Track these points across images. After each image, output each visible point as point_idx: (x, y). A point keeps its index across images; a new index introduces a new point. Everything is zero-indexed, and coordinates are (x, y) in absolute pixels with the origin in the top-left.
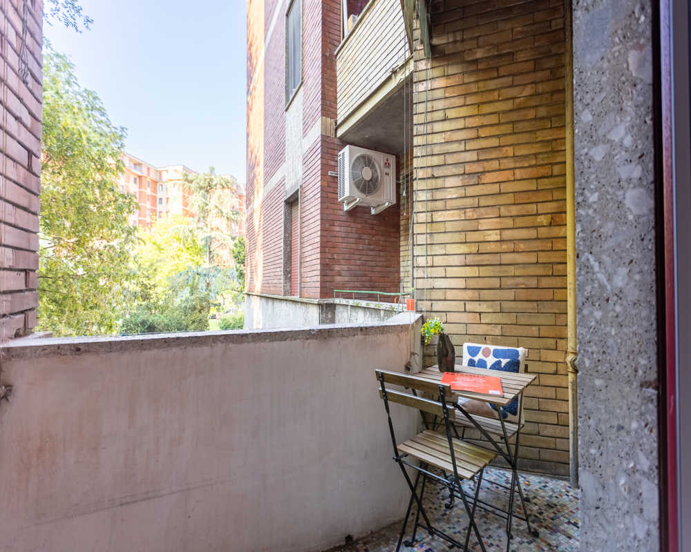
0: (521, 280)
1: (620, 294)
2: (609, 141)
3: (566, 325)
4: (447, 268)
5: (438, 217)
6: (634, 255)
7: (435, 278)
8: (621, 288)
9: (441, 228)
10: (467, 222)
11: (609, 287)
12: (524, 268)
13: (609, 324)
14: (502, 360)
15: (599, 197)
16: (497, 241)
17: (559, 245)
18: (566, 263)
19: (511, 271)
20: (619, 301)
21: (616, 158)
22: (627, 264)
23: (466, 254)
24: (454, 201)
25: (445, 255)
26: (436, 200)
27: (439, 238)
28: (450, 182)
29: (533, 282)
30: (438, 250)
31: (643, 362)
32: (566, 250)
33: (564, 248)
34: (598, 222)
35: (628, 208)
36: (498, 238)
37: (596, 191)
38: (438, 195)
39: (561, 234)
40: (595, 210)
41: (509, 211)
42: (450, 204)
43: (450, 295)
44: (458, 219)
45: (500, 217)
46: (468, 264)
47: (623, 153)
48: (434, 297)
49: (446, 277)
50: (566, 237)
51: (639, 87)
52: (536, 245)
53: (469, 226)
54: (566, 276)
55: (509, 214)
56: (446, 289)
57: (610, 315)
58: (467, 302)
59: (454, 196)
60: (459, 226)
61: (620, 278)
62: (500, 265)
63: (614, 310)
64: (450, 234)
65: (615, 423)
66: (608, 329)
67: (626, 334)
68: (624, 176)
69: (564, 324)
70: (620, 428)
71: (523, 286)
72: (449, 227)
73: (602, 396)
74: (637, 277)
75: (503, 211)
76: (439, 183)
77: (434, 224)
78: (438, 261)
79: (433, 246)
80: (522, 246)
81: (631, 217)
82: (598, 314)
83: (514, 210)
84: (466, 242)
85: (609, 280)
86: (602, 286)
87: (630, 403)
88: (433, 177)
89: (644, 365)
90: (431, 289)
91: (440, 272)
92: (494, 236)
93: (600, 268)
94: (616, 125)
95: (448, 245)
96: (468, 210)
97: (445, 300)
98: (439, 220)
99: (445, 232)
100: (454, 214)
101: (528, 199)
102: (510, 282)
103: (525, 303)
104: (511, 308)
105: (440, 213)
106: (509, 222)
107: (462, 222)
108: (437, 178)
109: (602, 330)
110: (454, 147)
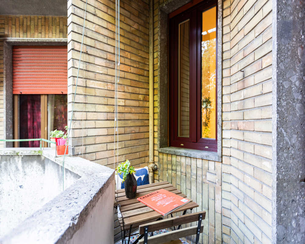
0: (133, 128)
1: (293, 146)
2: (291, 81)
3: (149, 150)
4: (97, 122)
5: (91, 84)
6: (299, 130)
7: (88, 128)
8: (294, 143)
9: (93, 92)
10: (108, 91)
11: (290, 143)
12: (134, 122)
13: (289, 159)
14: (141, 176)
15: (286, 103)
16: (123, 106)
17: (146, 111)
18: (149, 120)
19: (130, 123)
20: (293, 149)
21: (293, 89)
22: (296, 133)
23: (107, 112)
24: (101, 75)
25: (95, 112)
26: (88, 71)
27: (90, 100)
28: (98, 61)
29: (137, 130)
30: (90, 108)
31: (301, 172)
32: (149, 114)
33: (148, 112)
34: (286, 115)
35: (297, 111)
36: (123, 104)
37: (285, 101)
38: (91, 68)
39: (147, 106)
40: (285, 109)
41: (128, 89)
42: (99, 77)
43: (98, 140)
44: (102, 88)
45: (124, 92)
46: (108, 119)
47: (296, 88)
48: (87, 143)
49: (95, 128)
50: (149, 107)
51: (301, 63)
52: (139, 110)
53: (110, 94)
54: (149, 126)
55: (128, 91)
56: (96, 136)
57: (290, 155)
58: (108, 144)
59: (101, 72)
60: (103, 93)
61: (294, 139)
62: (124, 120)
63: (291, 153)
64: (98, 98)
65: (291, 200)
66: (289, 161)
67: (295, 162)
68: (296, 98)
69: (147, 149)
70: (293, 201)
71: (134, 132)
72: (98, 93)
73: (286, 190)
74: (300, 139)
75: (126, 89)
76: (91, 59)
77: (87, 88)
78: (90, 116)
79: (86, 104)
80: (133, 110)
81: (298, 115)
82: (285, 155)
83: (130, 89)
84: (107, 105)
85: (289, 140)
86: (287, 143)
87: (296, 190)
88: (87, 53)
89: (301, 173)
90: (85, 137)
91: (91, 124)
92: (122, 103)
93: (286, 135)
94: (293, 75)
95: (97, 105)
96: (109, 84)
97: (95, 144)
98: (91, 86)
99: (95, 96)
100: (101, 84)
101: (136, 85)
102: (128, 130)
103: (134, 141)
104: (129, 144)
105: (92, 81)
106: (128, 96)
107: (106, 91)
108: (89, 54)
109: (287, 161)
110: (100, 38)
